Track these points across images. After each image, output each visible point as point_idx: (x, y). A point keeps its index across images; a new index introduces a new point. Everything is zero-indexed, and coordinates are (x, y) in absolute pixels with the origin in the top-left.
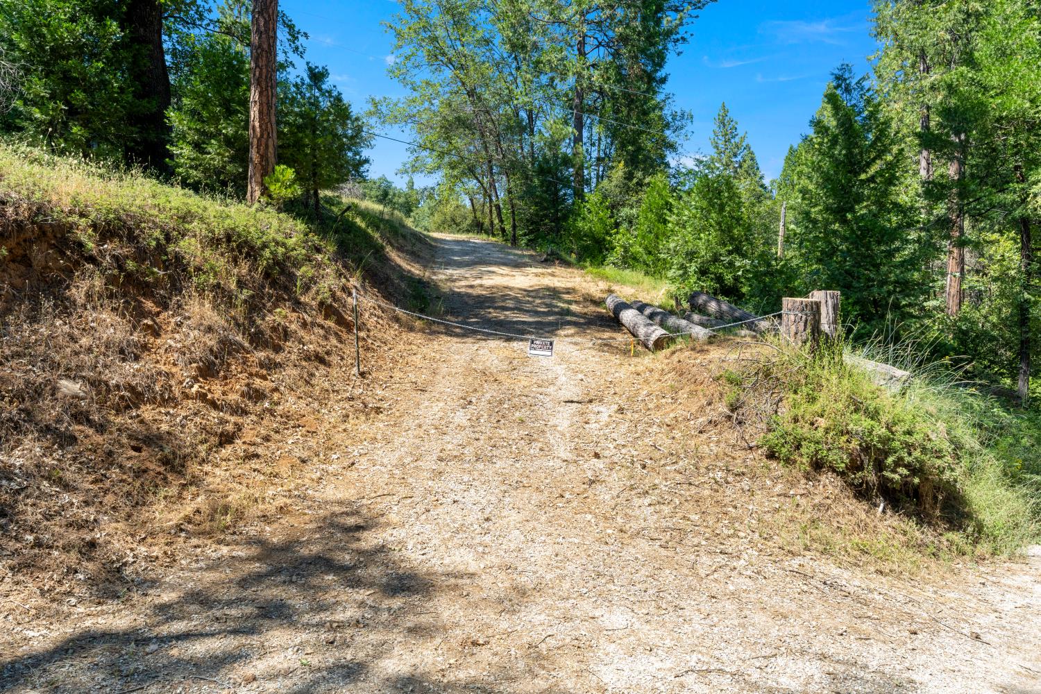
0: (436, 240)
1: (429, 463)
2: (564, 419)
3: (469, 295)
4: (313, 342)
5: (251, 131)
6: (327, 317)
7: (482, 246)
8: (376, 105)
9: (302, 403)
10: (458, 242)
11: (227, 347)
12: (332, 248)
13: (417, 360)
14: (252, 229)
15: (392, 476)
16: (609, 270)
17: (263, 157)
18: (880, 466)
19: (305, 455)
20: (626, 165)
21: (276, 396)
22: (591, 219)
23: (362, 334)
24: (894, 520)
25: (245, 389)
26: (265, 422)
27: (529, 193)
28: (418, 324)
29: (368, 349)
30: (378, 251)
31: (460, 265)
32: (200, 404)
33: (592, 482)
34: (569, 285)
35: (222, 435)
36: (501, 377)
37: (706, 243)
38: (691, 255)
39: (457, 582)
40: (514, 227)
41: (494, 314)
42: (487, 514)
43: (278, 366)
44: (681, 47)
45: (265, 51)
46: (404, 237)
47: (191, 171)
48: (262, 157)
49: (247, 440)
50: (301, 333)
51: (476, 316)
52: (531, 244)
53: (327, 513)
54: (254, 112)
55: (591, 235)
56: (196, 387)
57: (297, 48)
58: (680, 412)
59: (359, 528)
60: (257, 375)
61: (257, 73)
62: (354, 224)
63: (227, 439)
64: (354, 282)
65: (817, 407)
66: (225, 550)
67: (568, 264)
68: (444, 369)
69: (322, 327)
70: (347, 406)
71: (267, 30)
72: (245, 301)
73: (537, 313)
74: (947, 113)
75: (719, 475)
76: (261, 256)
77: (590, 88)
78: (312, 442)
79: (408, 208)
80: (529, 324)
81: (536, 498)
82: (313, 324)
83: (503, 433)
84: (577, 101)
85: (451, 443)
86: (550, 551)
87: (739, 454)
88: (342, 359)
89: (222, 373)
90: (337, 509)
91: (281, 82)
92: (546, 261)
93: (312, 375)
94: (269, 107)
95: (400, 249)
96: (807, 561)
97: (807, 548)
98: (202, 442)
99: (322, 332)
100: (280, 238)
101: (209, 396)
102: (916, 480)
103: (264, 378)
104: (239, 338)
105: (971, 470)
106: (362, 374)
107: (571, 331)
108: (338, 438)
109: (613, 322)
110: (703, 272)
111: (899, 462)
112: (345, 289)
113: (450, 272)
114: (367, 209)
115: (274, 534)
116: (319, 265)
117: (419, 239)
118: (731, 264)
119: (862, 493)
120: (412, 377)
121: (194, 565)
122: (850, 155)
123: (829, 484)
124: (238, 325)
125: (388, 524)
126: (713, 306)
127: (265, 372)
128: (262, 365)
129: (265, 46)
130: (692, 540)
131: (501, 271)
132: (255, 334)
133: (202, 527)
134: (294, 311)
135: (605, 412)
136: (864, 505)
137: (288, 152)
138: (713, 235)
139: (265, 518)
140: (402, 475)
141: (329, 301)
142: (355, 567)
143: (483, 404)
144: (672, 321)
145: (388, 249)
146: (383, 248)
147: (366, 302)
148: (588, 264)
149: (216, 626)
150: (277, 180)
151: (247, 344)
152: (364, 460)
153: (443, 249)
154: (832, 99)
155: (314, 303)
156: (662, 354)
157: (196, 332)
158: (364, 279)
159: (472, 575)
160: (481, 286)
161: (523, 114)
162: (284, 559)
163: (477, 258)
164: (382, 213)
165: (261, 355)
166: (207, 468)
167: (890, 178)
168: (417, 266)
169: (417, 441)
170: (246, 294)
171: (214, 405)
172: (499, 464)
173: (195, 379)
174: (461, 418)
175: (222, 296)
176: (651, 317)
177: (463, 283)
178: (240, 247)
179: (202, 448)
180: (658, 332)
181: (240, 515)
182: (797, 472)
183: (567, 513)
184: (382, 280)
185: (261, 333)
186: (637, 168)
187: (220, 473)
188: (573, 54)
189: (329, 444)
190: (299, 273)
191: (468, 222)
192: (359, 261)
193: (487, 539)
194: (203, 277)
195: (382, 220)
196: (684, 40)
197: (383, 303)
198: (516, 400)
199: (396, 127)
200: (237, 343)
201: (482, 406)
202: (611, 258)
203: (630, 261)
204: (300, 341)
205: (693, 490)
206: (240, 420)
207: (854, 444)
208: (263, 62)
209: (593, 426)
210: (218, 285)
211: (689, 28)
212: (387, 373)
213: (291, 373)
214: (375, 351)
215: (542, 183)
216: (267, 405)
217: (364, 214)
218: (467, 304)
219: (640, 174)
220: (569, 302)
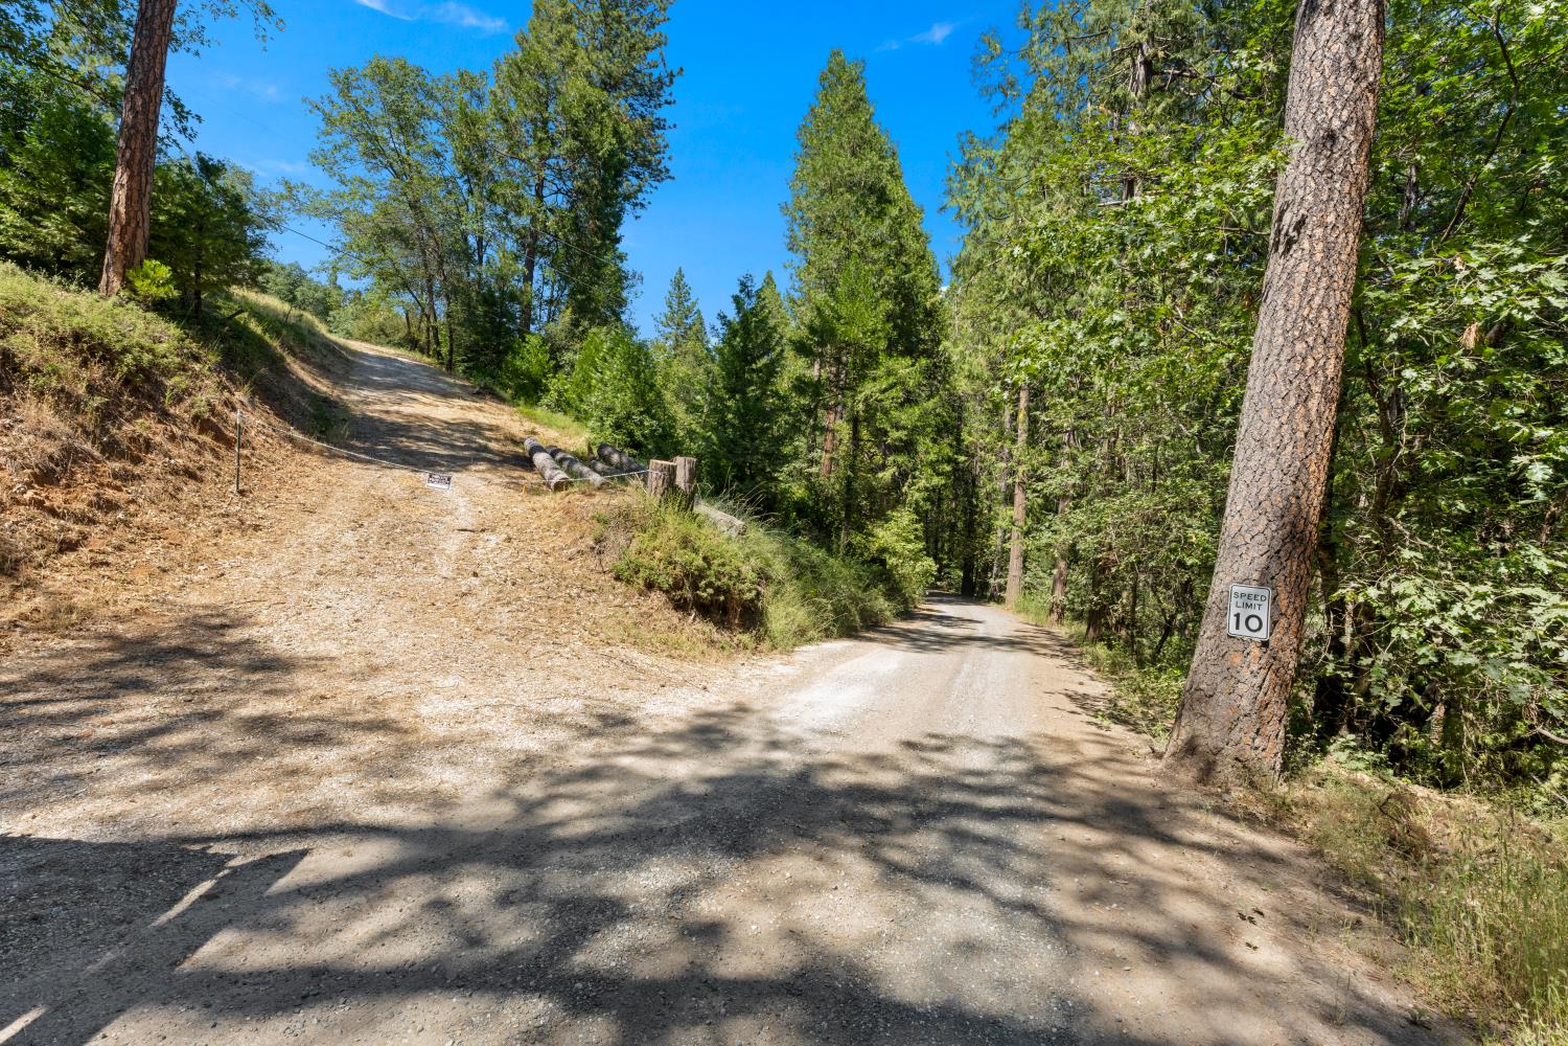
0: (354, 353)
1: (309, 575)
2: (453, 544)
3: (381, 421)
4: (182, 456)
5: (112, 215)
6: (202, 431)
7: (411, 368)
8: (290, 189)
9: (165, 517)
10: (381, 359)
11: (71, 455)
12: (213, 358)
13: (309, 482)
14: (109, 331)
15: (265, 585)
16: (540, 412)
17: (129, 247)
18: (695, 587)
19: (166, 565)
20: (574, 312)
21: (132, 508)
22: (530, 356)
23: (245, 452)
24: (700, 625)
25: (95, 499)
26: (117, 532)
27: (470, 322)
28: (317, 445)
29: (251, 467)
30: (276, 363)
31: (378, 386)
32: (34, 511)
33: (464, 594)
34: (494, 422)
35: (63, 542)
36: (399, 505)
37: (622, 401)
38: (609, 410)
39: (316, 663)
40: (451, 352)
41: (406, 443)
42: (357, 616)
43: (135, 477)
44: (639, 212)
45: (142, 133)
46: (313, 347)
47: (14, 241)
48: (126, 246)
49: (96, 549)
50: (168, 446)
51: (385, 444)
52: (468, 373)
53: (190, 615)
54: (119, 196)
55: (527, 375)
56: (30, 494)
57: (185, 129)
58: (559, 543)
59: (223, 626)
60: (109, 485)
61: (128, 155)
62: (245, 328)
63: (68, 546)
64: (239, 396)
65: (657, 543)
66: (70, 643)
67: (502, 400)
68: (339, 493)
69: (196, 442)
70: (220, 521)
71: (145, 111)
72: (97, 409)
73: (453, 447)
74: (812, 330)
75: (574, 592)
76: (122, 362)
77: (545, 229)
78: (175, 554)
79: (324, 309)
80: (442, 456)
81: (408, 605)
82: (184, 438)
83: (390, 553)
84: (529, 240)
85: (334, 560)
86: (409, 642)
87: (594, 576)
88: (218, 475)
89: (64, 481)
90: (201, 612)
91: (159, 168)
92: (478, 393)
93: (179, 489)
94: (141, 194)
95: (305, 360)
96: (621, 651)
97: (623, 641)
98: (37, 548)
99: (194, 446)
100: (146, 342)
101: (47, 503)
102: (722, 598)
103: (118, 489)
104: (88, 446)
105: (776, 593)
106: (242, 493)
107: (483, 466)
108: (206, 551)
109: (526, 463)
110: (617, 426)
111: (710, 585)
112: (227, 403)
113: (365, 393)
114: (266, 307)
115: (129, 631)
116: (196, 376)
117: (333, 350)
118: (641, 422)
119: (680, 606)
120: (301, 498)
121: (33, 655)
122: (745, 347)
123: (657, 599)
124: (86, 433)
125: (255, 624)
126: (615, 458)
127: (119, 483)
128: (115, 476)
129: (142, 128)
130: (534, 635)
131: (424, 400)
132: (108, 443)
133: (41, 624)
134: (160, 422)
135: (494, 539)
136: (680, 614)
137: (163, 247)
138: (628, 396)
139: (117, 618)
140: (277, 584)
141: (206, 416)
142: (217, 654)
143: (375, 527)
144: (578, 467)
145: (289, 359)
146: (282, 359)
147: (251, 418)
148: (522, 402)
149: (67, 695)
150: (146, 276)
151: (97, 454)
152: (236, 572)
153: (362, 366)
154: (736, 299)
155: (186, 416)
156: (559, 495)
157: (31, 437)
158: (254, 393)
159: (332, 659)
160: (398, 412)
161: (472, 240)
162: (140, 650)
163: (401, 381)
164: (286, 315)
165: (116, 465)
166: (43, 572)
167: (771, 371)
168: (325, 381)
169: (298, 557)
170: (98, 401)
171: (53, 512)
172: (380, 579)
173: (29, 486)
174: (349, 538)
175: (67, 401)
176: (561, 462)
177: (378, 407)
178: (92, 350)
179: (39, 555)
180: (560, 475)
181: (87, 615)
182: (632, 590)
183: (433, 617)
184: (277, 395)
185: (117, 443)
186: (584, 317)
187: (62, 577)
188: (529, 194)
189: (197, 556)
190: (169, 383)
191: (401, 334)
192: (248, 375)
193: (353, 634)
194: (41, 381)
195: (285, 325)
196: (642, 205)
197: (274, 420)
198: (410, 527)
199: (315, 221)
200: (83, 451)
201: (373, 528)
202: (545, 400)
203: (564, 405)
204: (166, 454)
205: (550, 602)
206: (86, 529)
207: (678, 570)
208: (137, 144)
209: (480, 551)
210: (62, 390)
211: (648, 197)
212: (273, 493)
213: (152, 486)
214: (258, 469)
215: (486, 314)
216: (120, 515)
217: (259, 314)
218: (377, 430)
219: (586, 323)
220: (489, 439)
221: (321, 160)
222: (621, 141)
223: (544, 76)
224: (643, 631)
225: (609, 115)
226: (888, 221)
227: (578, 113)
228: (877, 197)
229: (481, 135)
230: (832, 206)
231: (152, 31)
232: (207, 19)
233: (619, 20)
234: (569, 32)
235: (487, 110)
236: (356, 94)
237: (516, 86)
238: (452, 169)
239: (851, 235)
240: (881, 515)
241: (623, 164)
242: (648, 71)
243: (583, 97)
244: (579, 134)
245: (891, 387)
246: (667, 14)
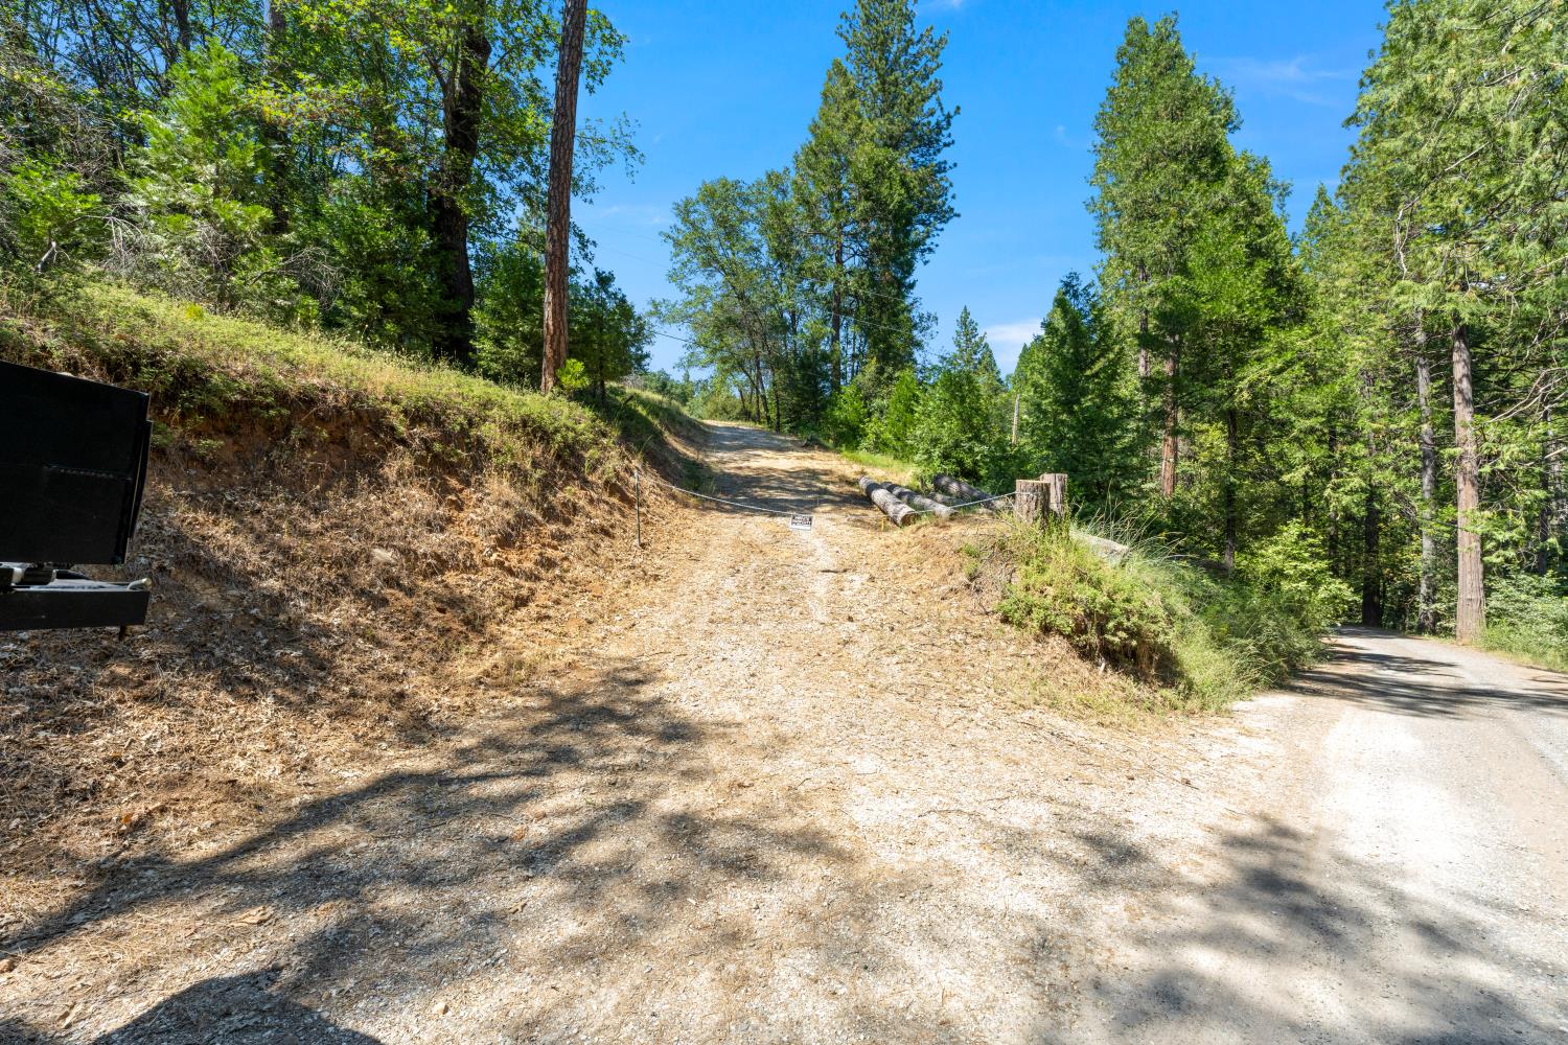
0: (708, 426)
1: (702, 625)
2: (821, 586)
3: (737, 476)
4: (599, 516)
5: (545, 329)
6: (611, 495)
7: (750, 432)
8: (656, 306)
9: (589, 571)
10: (728, 429)
11: (523, 520)
12: (616, 433)
13: (691, 532)
14: (545, 416)
15: (669, 636)
16: (862, 454)
17: (556, 352)
18: (1102, 630)
19: (591, 616)
20: (878, 361)
21: (566, 564)
22: (846, 408)
23: (643, 510)
24: (1114, 678)
25: (538, 557)
26: (556, 587)
27: (791, 385)
28: (692, 501)
29: (648, 523)
30: (658, 436)
31: (729, 449)
32: (498, 571)
33: (846, 643)
34: (827, 467)
35: (517, 598)
36: (766, 549)
37: (949, 431)
38: (935, 442)
39: (724, 730)
40: (778, 415)
41: (759, 492)
42: (752, 670)
43: (568, 537)
44: (928, 256)
46: (681, 423)
47: (491, 364)
48: (554, 352)
49: (540, 603)
50: (588, 508)
51: (744, 494)
52: (793, 430)
53: (610, 669)
54: (548, 312)
55: (846, 423)
56: (495, 556)
57: (586, 255)
58: (925, 581)
59: (638, 682)
60: (549, 545)
61: (551, 278)
62: (636, 412)
63: (522, 602)
64: (636, 463)
65: (1046, 577)
66: (519, 701)
67: (826, 449)
68: (715, 541)
69: (607, 503)
70: (629, 573)
71: (560, 240)
72: (539, 480)
73: (798, 492)
74: (1163, 316)
75: (959, 637)
76: (554, 440)
77: (847, 292)
78: (598, 605)
79: (684, 398)
80: (792, 501)
81: (796, 656)
82: (599, 501)
83: (768, 598)
84: (835, 304)
85: (721, 607)
86: (808, 704)
87: (977, 618)
88: (625, 532)
89: (518, 544)
90: (619, 665)
91: (572, 285)
92: (806, 446)
93: (598, 546)
94: (561, 308)
95: (677, 434)
96: (1037, 715)
97: (1037, 703)
98: (499, 605)
99: (607, 508)
100: (570, 423)
101: (506, 564)
102: (1134, 643)
103: (555, 548)
104: (533, 512)
105: (1183, 634)
106: (643, 546)
107: (828, 508)
108: (621, 602)
109: (866, 501)
110: (945, 457)
111: (1119, 627)
112: (627, 470)
113: (720, 455)
114: (648, 398)
115: (563, 687)
116: (605, 449)
117: (693, 425)
118: (971, 450)
119: (1086, 653)
120: (687, 548)
121: (492, 714)
122: (1077, 353)
123: (1057, 645)
124: (532, 500)
125: (665, 679)
126: (954, 487)
127: (555, 543)
128: (553, 537)
129: (558, 253)
130: (935, 694)
131: (766, 455)
132: (548, 509)
133: (499, 680)
134: (582, 488)
135: (858, 580)
136: (1088, 665)
137: (578, 348)
138: (955, 424)
139: (555, 672)
140: (677, 634)
141: (614, 480)
142: (634, 717)
143: (750, 574)
144: (918, 500)
145: (666, 434)
146: (661, 433)
147: (646, 481)
148: (843, 449)
149: (511, 768)
150: (568, 373)
151: (540, 518)
152: (643, 621)
153: (715, 434)
154: (1061, 303)
155: (600, 482)
156: (908, 529)
157: (495, 507)
158: (645, 461)
159: (739, 725)
160: (748, 468)
161: (787, 316)
162: (572, 710)
163: (745, 443)
164: (661, 402)
165: (553, 527)
166: (504, 628)
167: (1112, 374)
168: (692, 449)
169: (691, 605)
170: (539, 474)
171: (510, 572)
172: (764, 626)
173: (494, 549)
174: (730, 584)
175: (518, 475)
176: (900, 496)
177: (733, 465)
178: (534, 432)
179: (500, 610)
180: (905, 510)
181: (533, 670)
182: (1028, 635)
183: (824, 670)
184: (660, 461)
185: (553, 508)
186: (887, 364)
187: (515, 632)
188: (831, 262)
189: (613, 607)
190: (587, 455)
191: (738, 410)
192: (640, 445)
193: (752, 692)
194: (501, 458)
195: (661, 408)
196: (930, 250)
197: (661, 482)
198: (779, 570)
199: (674, 326)
200: (531, 517)
201: (748, 574)
202: (864, 444)
203: (881, 446)
204: (588, 516)
205: (936, 650)
206: (533, 586)
207: (1079, 611)
208: (556, 267)
209: (847, 593)
210: (515, 465)
211: (935, 240)
212: (665, 545)
213: (579, 544)
214: (654, 525)
215: (803, 377)
216: (557, 572)
217: (645, 403)
218: (735, 483)
219: (890, 369)
220: (827, 483)
221: (673, 277)
222: (908, 190)
223: (836, 152)
224: (1051, 686)
225: (896, 169)
226: (1230, 180)
227: (868, 175)
228: (1209, 159)
229: (788, 221)
230: (1151, 185)
231: (559, 172)
232: (595, 172)
233: (896, 83)
234: (853, 107)
235: (792, 199)
236: (694, 216)
237: (814, 169)
238: (766, 258)
239: (1182, 209)
240: (1268, 530)
241: (911, 213)
242: (925, 121)
243: (871, 159)
244: (871, 194)
245: (1289, 364)
246: (940, 60)
